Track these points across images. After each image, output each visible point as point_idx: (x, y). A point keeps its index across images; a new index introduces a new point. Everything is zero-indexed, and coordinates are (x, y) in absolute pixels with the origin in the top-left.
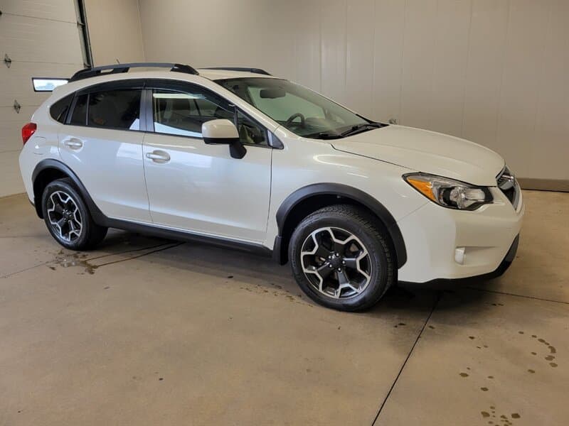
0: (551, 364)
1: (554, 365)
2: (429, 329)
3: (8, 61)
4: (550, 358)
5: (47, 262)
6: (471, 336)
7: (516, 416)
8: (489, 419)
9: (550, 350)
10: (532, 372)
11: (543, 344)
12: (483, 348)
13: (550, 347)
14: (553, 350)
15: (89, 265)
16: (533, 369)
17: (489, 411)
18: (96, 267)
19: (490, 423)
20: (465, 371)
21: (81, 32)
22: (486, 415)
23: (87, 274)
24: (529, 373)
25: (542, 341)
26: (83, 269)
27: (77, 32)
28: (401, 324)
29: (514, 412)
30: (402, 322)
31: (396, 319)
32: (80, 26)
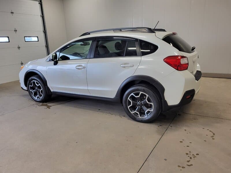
0: (212, 139)
1: (213, 139)
2: (170, 127)
3: (15, 31)
4: (213, 137)
5: (33, 105)
6: (185, 129)
7: (197, 154)
8: (188, 155)
9: (213, 134)
10: (205, 141)
11: (211, 132)
12: (189, 133)
13: (213, 133)
14: (214, 134)
15: (48, 106)
16: (206, 140)
17: (189, 153)
18: (51, 106)
19: (189, 156)
20: (182, 141)
21: (42, 19)
22: (187, 154)
23: (48, 108)
24: (204, 141)
25: (210, 131)
26: (46, 107)
27: (40, 19)
28: (161, 126)
29: (197, 153)
30: (161, 125)
31: (159, 124)
32: (42, 17)
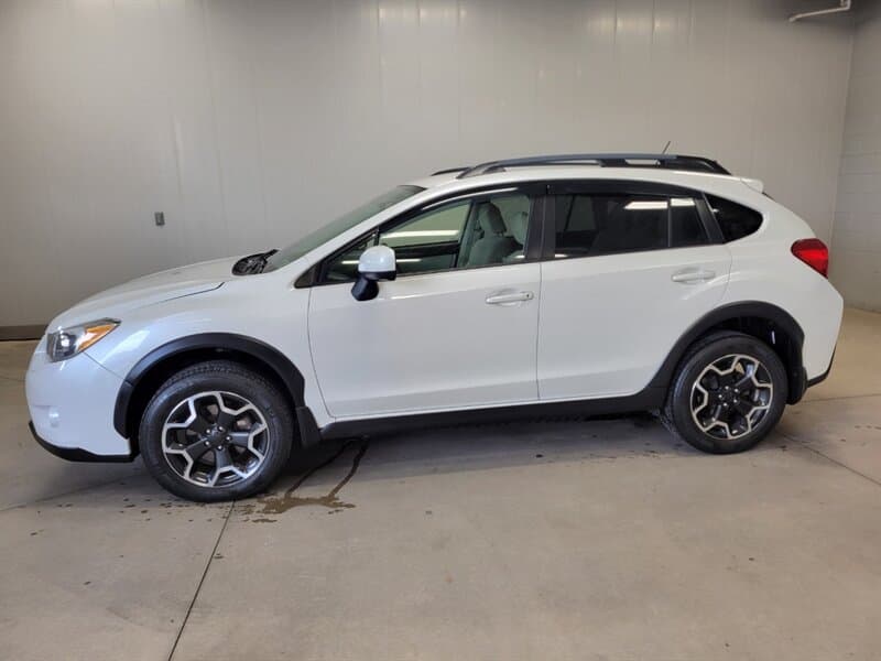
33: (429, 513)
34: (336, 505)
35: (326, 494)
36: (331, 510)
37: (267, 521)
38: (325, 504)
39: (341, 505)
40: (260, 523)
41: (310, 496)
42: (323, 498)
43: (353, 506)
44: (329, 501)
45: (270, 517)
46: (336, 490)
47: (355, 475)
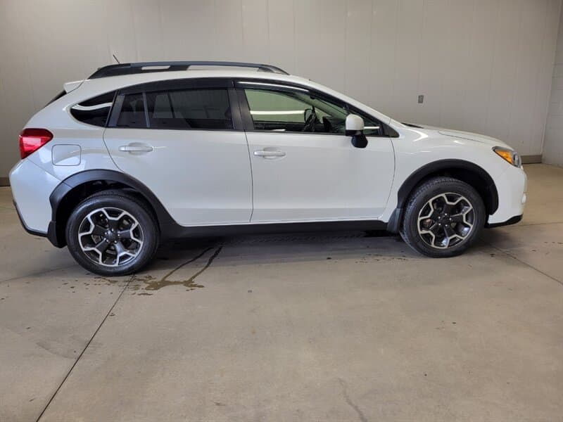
33: (250, 291)
34: (192, 286)
35: (187, 279)
36: (189, 288)
37: (147, 294)
38: (185, 285)
39: (195, 286)
40: (142, 296)
41: (177, 280)
42: (185, 281)
43: (202, 287)
44: (189, 284)
45: (149, 292)
46: (194, 277)
47: (208, 268)
